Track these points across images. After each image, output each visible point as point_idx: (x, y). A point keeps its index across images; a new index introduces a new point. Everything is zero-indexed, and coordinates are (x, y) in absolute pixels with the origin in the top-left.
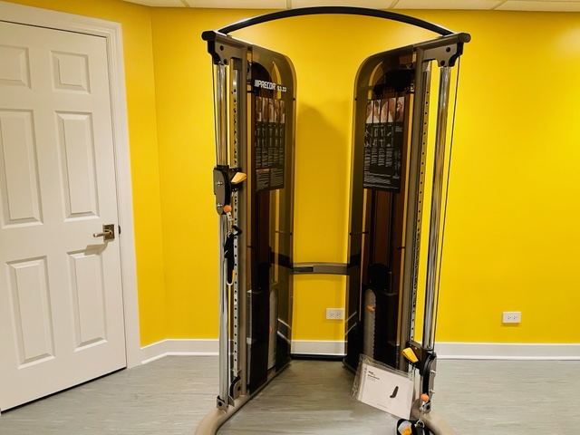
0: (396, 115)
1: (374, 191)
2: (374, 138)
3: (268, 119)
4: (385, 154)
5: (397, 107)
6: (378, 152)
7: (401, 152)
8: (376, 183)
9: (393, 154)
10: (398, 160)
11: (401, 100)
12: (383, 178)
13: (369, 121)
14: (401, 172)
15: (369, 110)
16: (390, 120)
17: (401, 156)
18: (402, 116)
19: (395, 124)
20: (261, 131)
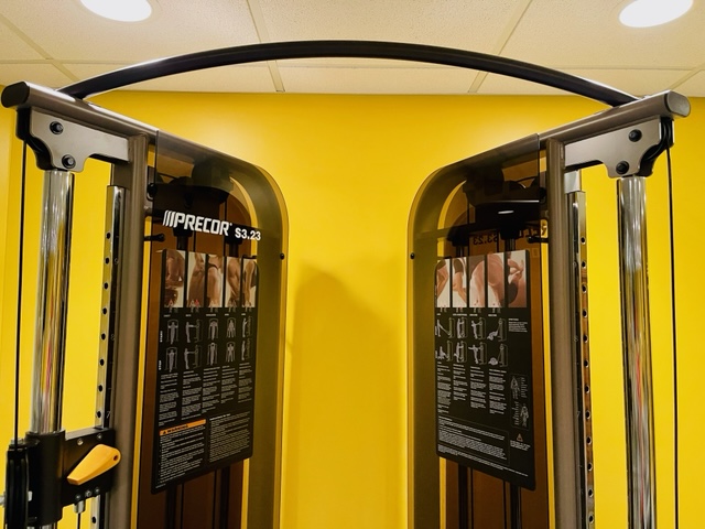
0: (509, 291)
1: (463, 469)
2: (455, 340)
3: (207, 301)
4: (486, 381)
5: (507, 272)
6: (467, 374)
7: (529, 382)
8: (467, 450)
9: (507, 385)
10: (522, 401)
11: (518, 257)
12: (485, 440)
13: (443, 302)
14: (532, 432)
15: (442, 278)
16: (494, 303)
17: (530, 392)
18: (522, 294)
19: (506, 311)
20: (181, 330)
